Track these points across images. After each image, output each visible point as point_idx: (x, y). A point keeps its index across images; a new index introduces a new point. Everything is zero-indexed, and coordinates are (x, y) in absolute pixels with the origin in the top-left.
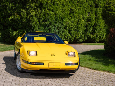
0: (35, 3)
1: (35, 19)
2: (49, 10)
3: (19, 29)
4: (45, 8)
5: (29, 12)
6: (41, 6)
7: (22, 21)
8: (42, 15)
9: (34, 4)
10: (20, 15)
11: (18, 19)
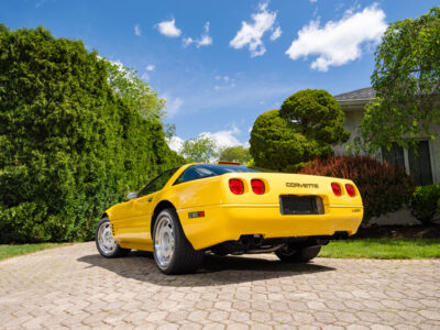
0: (68, 136)
1: (70, 173)
2: (97, 155)
3: (25, 200)
4: (88, 151)
5: (53, 157)
6: (80, 146)
7: (34, 181)
8: (83, 164)
9: (65, 140)
10: (29, 166)
11: (22, 174)
